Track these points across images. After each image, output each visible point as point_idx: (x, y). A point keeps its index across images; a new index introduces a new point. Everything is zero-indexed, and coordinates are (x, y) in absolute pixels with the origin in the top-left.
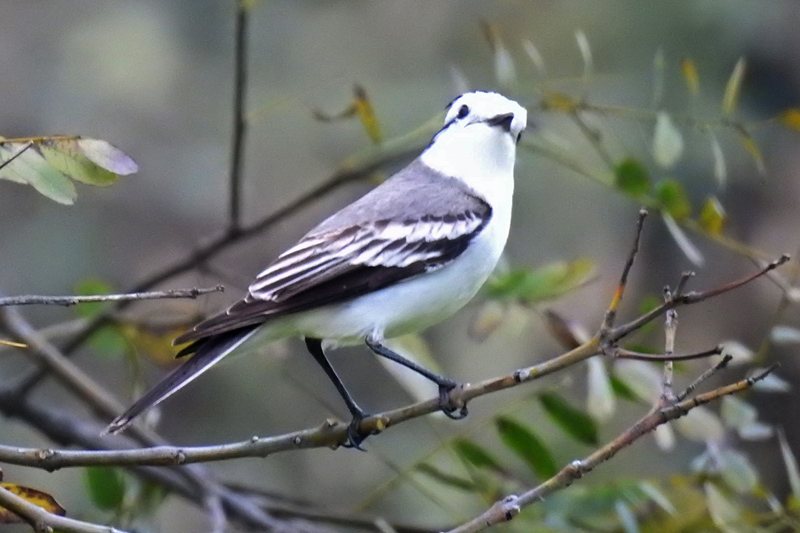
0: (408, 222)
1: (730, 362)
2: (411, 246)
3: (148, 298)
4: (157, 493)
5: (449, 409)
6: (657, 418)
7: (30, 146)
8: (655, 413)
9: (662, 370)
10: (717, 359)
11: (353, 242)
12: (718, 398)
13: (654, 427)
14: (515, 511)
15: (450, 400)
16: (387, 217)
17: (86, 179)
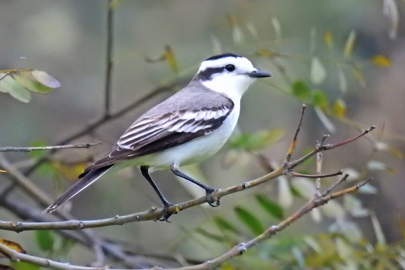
0: (195, 111)
1: (348, 178)
2: (197, 122)
3: (66, 148)
4: (70, 243)
5: (211, 202)
6: (313, 205)
7: (8, 74)
8: (312, 202)
9: (315, 182)
10: (341, 177)
11: (169, 121)
12: (342, 195)
13: (311, 209)
14: (244, 250)
15: (211, 197)
16: (185, 109)
17: (36, 90)
